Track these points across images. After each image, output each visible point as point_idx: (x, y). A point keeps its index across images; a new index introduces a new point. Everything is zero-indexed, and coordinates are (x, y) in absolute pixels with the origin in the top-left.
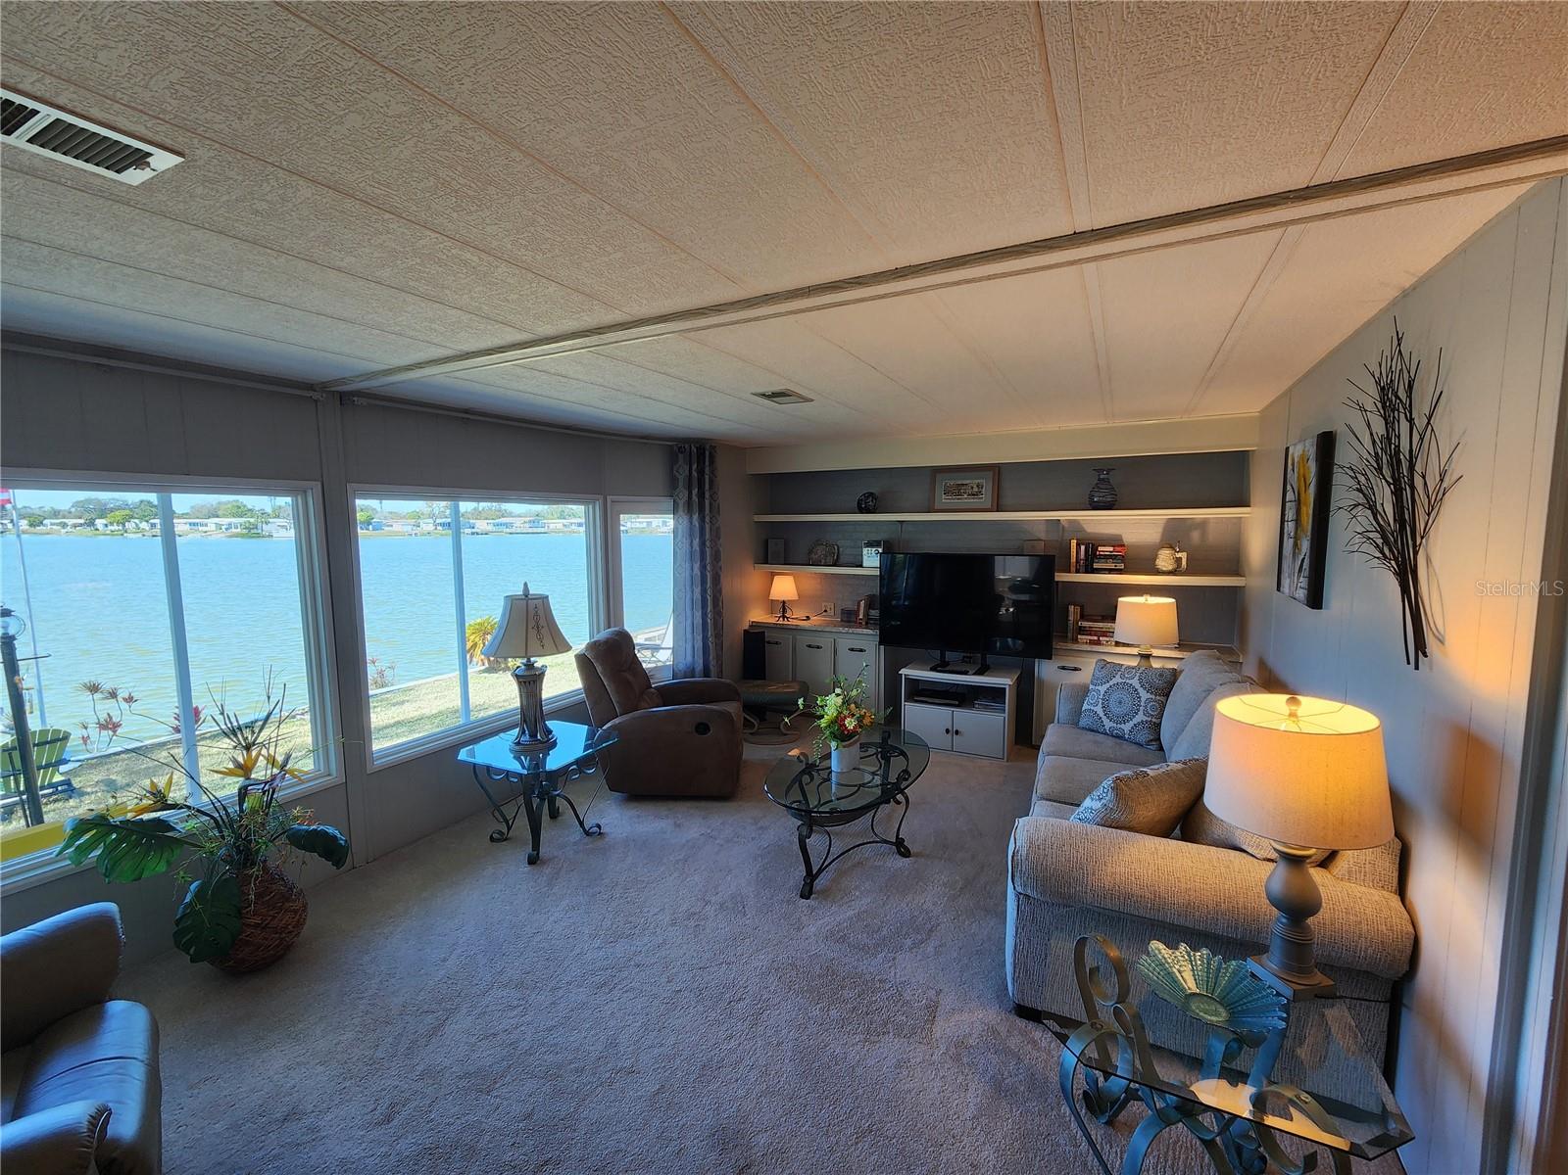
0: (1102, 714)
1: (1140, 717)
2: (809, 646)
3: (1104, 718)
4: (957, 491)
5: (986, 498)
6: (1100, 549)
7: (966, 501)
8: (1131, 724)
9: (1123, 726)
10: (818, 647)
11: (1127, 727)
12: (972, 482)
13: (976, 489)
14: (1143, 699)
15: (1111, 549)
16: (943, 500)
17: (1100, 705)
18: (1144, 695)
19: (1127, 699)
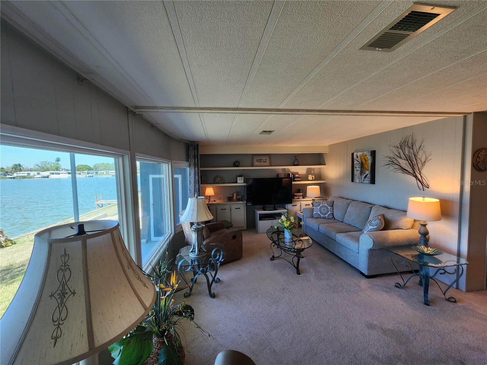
0: (320, 214)
1: (329, 213)
2: (222, 209)
3: (321, 214)
4: (260, 161)
5: (268, 163)
6: (296, 175)
7: (263, 164)
8: (328, 215)
9: (326, 215)
10: (225, 209)
11: (327, 215)
12: (264, 158)
13: (265, 160)
14: (329, 209)
15: (298, 175)
16: (256, 163)
17: (319, 212)
18: (329, 208)
19: (325, 209)
